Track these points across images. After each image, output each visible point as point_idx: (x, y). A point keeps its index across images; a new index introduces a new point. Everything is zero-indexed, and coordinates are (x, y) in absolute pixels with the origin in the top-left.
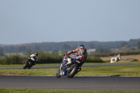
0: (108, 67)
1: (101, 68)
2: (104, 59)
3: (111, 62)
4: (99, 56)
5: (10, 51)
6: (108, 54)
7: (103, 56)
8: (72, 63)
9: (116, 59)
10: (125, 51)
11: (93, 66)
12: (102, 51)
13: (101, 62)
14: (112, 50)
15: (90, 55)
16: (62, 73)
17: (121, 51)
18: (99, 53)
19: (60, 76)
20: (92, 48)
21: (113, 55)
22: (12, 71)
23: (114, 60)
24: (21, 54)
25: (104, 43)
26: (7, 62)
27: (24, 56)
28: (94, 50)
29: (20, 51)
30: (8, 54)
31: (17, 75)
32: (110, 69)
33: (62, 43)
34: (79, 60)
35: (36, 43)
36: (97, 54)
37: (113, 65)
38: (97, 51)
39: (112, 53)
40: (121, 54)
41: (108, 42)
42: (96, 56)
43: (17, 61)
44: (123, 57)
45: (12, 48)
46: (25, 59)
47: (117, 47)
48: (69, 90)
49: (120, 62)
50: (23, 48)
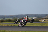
0: (41, 23)
1: (39, 23)
2: (39, 20)
3: (42, 21)
4: (38, 19)
5: (7, 18)
6: (41, 19)
7: (39, 19)
8: (23, 22)
9: (44, 20)
10: (47, 18)
11: (36, 23)
12: (39, 18)
13: (39, 21)
14: (42, 17)
15: (35, 19)
16: (20, 25)
17: (45, 18)
18: (38, 18)
19: (19, 26)
20: (36, 16)
21: (43, 19)
22: (8, 24)
23: (43, 21)
24: (11, 19)
25: (40, 15)
26: (6, 21)
27: (12, 19)
28: (36, 17)
29: (11, 18)
30: (7, 19)
31: (10, 26)
32: (42, 24)
33: (25, 15)
34: (26, 21)
35: (16, 15)
36: (37, 18)
37: (43, 22)
38: (37, 17)
39: (42, 18)
40: (46, 19)
41: (41, 15)
42: (37, 19)
43: (10, 21)
44: (46, 20)
45: (8, 17)
46: (13, 20)
47: (44, 16)
48: (27, 31)
49: (45, 21)
50: (12, 16)
